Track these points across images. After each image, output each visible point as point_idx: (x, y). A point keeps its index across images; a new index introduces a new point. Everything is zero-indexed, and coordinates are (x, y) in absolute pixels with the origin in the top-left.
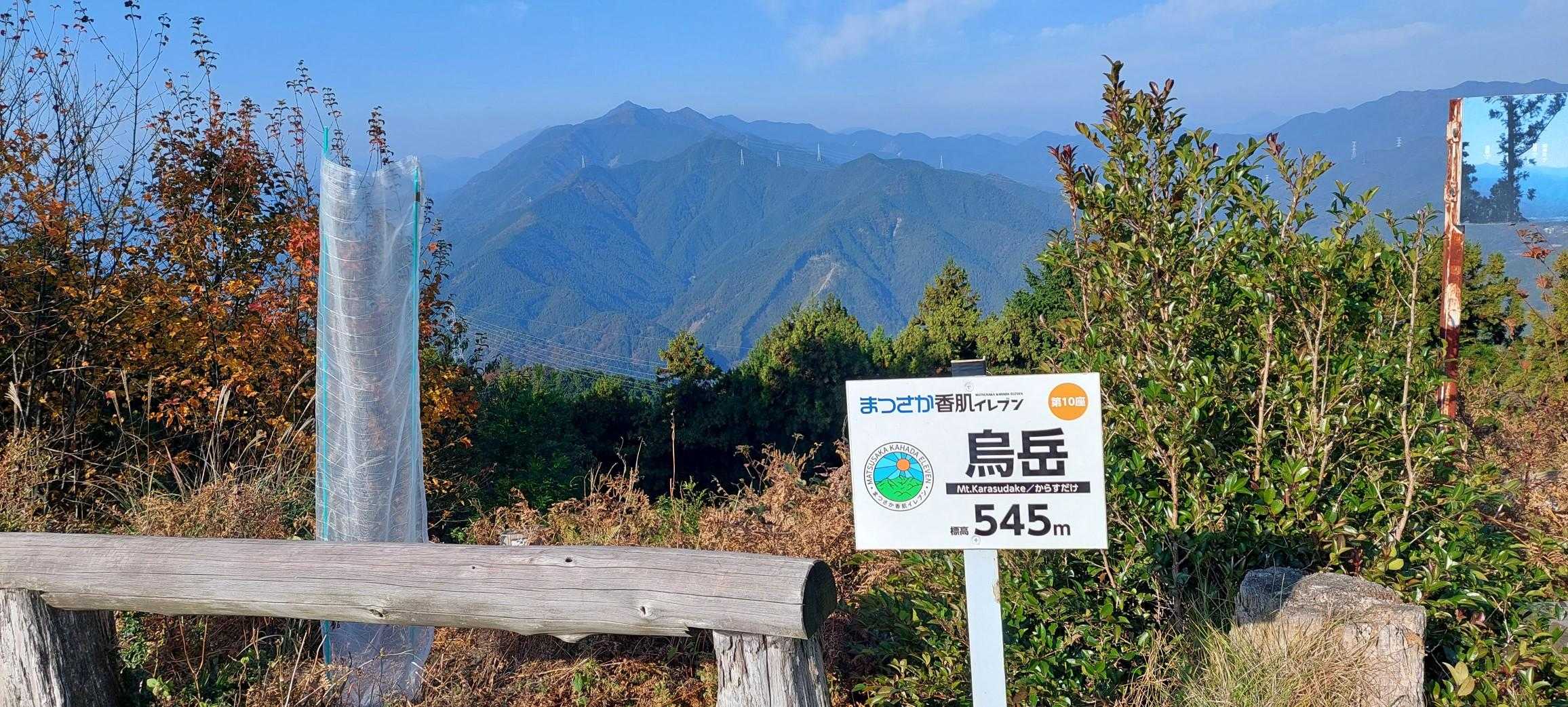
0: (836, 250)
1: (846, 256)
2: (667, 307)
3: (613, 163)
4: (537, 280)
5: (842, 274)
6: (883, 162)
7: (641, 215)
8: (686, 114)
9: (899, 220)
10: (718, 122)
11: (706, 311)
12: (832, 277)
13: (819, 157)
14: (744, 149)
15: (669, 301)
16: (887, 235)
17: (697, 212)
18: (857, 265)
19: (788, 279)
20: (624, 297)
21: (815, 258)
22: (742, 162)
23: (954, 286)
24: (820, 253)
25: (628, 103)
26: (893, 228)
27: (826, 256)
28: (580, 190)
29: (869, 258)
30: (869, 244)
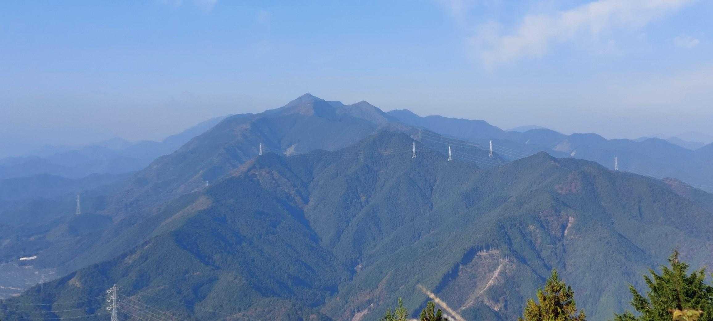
0: (505, 247)
1: (514, 253)
2: (332, 295)
3: (290, 152)
4: (207, 264)
5: (510, 270)
6: (555, 159)
7: (312, 201)
8: (363, 106)
9: (571, 219)
10: (394, 116)
11: (369, 302)
12: (501, 273)
13: (491, 154)
14: (417, 142)
15: (333, 290)
16: (559, 234)
17: (367, 202)
18: (526, 263)
19: (453, 274)
20: (290, 283)
21: (483, 253)
22: (414, 155)
23: (558, 303)
24: (488, 248)
25: (308, 95)
26: (564, 227)
27: (495, 252)
28: (256, 176)
29: (539, 257)
30: (539, 241)
